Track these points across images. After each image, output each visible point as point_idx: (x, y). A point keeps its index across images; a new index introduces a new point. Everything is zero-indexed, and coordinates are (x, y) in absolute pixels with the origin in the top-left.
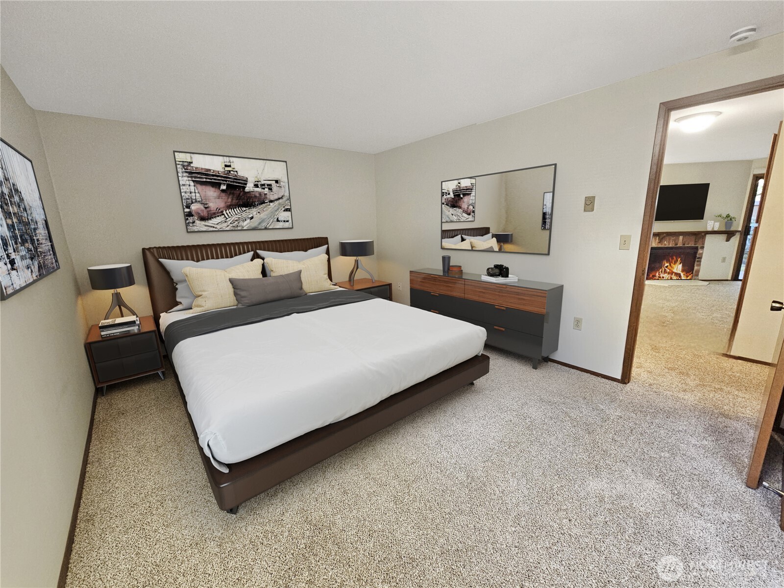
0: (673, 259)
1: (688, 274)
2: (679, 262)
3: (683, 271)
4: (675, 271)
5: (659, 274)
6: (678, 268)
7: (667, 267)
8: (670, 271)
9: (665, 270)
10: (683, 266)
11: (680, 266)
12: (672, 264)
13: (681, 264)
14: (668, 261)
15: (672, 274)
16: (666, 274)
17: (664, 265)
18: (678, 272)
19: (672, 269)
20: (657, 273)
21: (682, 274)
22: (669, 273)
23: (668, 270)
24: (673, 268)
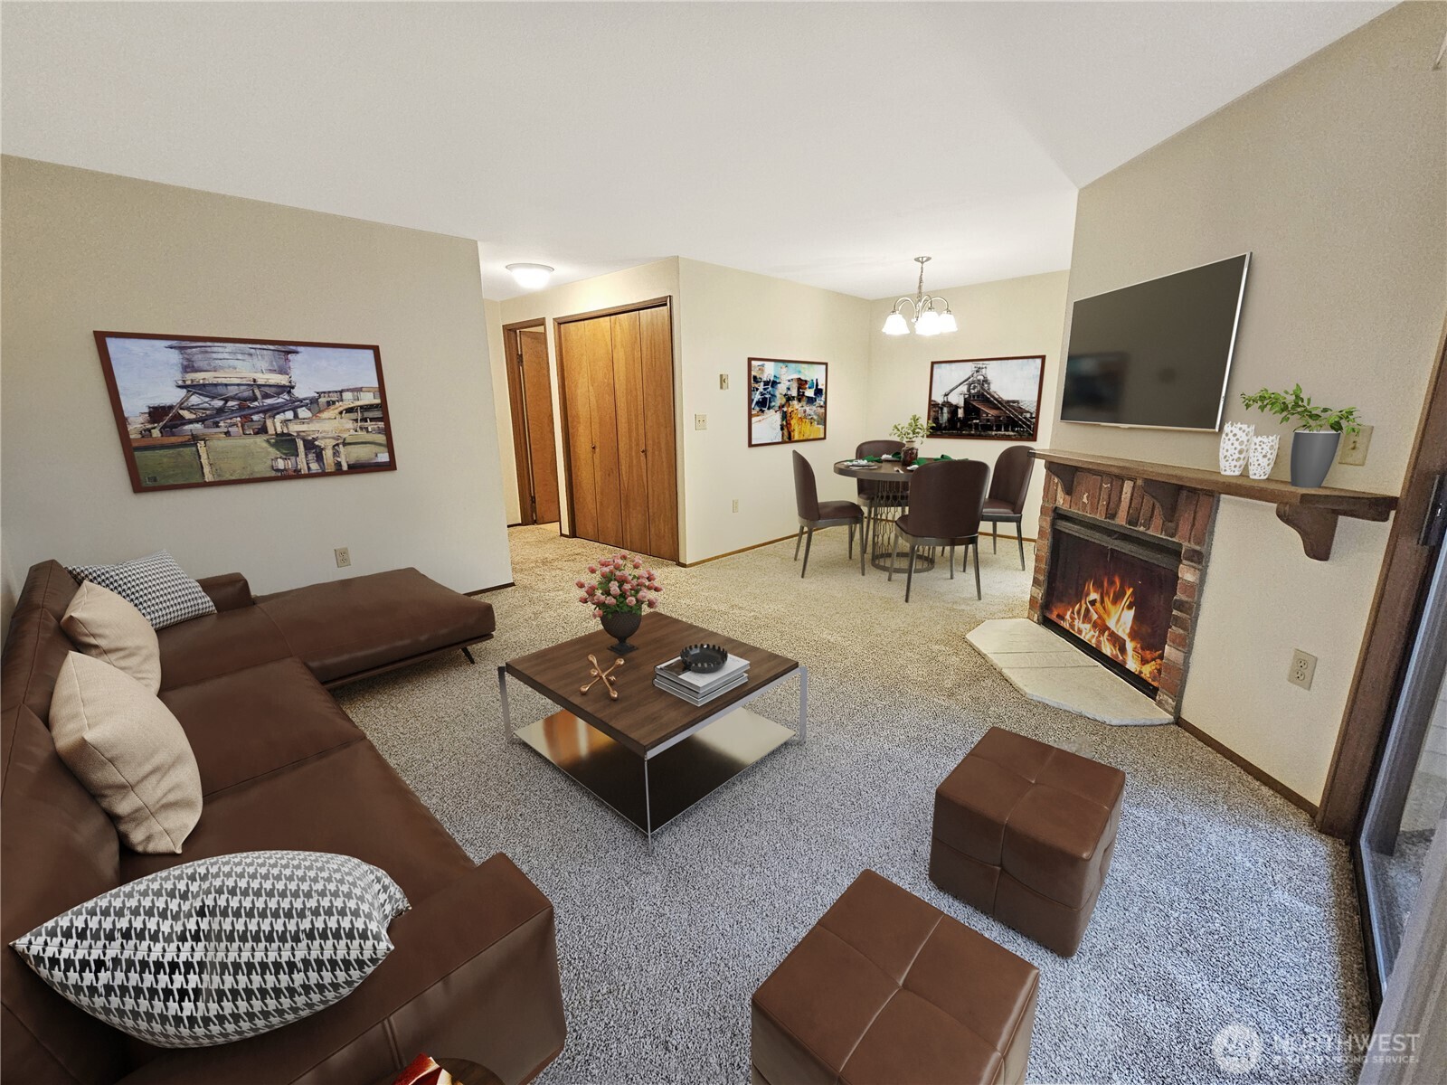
0: (1112, 583)
1: (1148, 655)
2: (1126, 601)
3: (1134, 634)
4: (1111, 623)
5: (1073, 619)
6: (1122, 619)
7: (1093, 603)
8: (1099, 621)
9: (1087, 610)
10: (1136, 618)
11: (1129, 615)
12: (1106, 599)
13: (1132, 613)
14: (1098, 586)
15: (1102, 632)
16: (1088, 626)
17: (1088, 594)
18: (1120, 633)
19: (1105, 616)
20: (1069, 613)
21: (1130, 646)
22: (1095, 626)
23: (1095, 617)
24: (1109, 614)
